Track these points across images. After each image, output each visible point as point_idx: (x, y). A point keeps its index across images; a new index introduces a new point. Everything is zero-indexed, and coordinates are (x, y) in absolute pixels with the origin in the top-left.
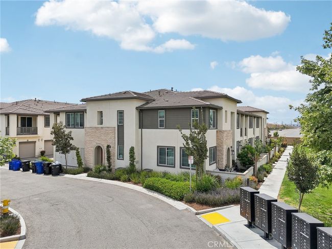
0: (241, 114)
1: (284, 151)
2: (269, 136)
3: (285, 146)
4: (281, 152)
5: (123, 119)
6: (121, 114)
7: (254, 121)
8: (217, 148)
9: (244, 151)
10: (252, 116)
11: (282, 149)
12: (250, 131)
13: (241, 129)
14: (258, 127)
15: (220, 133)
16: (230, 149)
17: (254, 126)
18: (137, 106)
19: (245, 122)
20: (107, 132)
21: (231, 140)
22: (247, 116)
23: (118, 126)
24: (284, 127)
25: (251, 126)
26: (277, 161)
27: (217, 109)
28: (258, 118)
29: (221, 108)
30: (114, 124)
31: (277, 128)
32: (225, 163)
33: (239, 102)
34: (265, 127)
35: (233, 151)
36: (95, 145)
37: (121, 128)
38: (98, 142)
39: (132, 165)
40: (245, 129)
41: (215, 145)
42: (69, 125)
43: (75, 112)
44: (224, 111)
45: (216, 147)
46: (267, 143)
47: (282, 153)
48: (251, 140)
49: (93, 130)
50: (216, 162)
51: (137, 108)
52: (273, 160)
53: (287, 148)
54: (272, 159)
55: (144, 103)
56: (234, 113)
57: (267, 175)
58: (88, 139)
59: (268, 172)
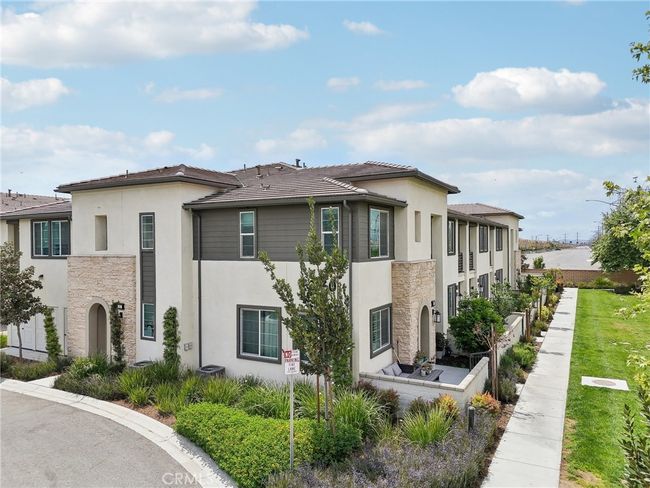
0: (459, 221)
1: (558, 302)
2: (525, 268)
3: (559, 290)
4: (552, 304)
5: (152, 236)
6: (148, 221)
7: (492, 234)
8: (395, 309)
9: (465, 313)
10: (486, 226)
11: (554, 297)
12: (481, 259)
13: (461, 256)
14: (499, 248)
15: (400, 269)
16: (430, 309)
17: (492, 248)
18: (188, 201)
19: (470, 238)
20: (117, 268)
21: (433, 285)
22: (473, 224)
23: (142, 252)
24: (553, 246)
25: (483, 248)
26: (545, 330)
27: (392, 207)
28: (500, 228)
29: (403, 205)
30: (133, 247)
31: (538, 247)
32: (413, 347)
33: (452, 190)
34: (516, 248)
35: (437, 313)
36: (89, 300)
37: (148, 258)
38: (97, 294)
39: (171, 356)
40: (471, 254)
41: (389, 301)
42: (38, 252)
43: (50, 218)
44: (410, 211)
45: (390, 306)
46: (519, 283)
47: (553, 306)
48: (483, 280)
49: (86, 264)
50: (391, 346)
51: (186, 207)
52: (536, 327)
53: (564, 294)
54: (534, 325)
55: (208, 192)
56: (440, 216)
57: (525, 374)
58: (74, 286)
59: (527, 368)
